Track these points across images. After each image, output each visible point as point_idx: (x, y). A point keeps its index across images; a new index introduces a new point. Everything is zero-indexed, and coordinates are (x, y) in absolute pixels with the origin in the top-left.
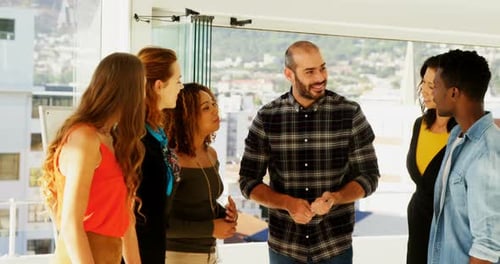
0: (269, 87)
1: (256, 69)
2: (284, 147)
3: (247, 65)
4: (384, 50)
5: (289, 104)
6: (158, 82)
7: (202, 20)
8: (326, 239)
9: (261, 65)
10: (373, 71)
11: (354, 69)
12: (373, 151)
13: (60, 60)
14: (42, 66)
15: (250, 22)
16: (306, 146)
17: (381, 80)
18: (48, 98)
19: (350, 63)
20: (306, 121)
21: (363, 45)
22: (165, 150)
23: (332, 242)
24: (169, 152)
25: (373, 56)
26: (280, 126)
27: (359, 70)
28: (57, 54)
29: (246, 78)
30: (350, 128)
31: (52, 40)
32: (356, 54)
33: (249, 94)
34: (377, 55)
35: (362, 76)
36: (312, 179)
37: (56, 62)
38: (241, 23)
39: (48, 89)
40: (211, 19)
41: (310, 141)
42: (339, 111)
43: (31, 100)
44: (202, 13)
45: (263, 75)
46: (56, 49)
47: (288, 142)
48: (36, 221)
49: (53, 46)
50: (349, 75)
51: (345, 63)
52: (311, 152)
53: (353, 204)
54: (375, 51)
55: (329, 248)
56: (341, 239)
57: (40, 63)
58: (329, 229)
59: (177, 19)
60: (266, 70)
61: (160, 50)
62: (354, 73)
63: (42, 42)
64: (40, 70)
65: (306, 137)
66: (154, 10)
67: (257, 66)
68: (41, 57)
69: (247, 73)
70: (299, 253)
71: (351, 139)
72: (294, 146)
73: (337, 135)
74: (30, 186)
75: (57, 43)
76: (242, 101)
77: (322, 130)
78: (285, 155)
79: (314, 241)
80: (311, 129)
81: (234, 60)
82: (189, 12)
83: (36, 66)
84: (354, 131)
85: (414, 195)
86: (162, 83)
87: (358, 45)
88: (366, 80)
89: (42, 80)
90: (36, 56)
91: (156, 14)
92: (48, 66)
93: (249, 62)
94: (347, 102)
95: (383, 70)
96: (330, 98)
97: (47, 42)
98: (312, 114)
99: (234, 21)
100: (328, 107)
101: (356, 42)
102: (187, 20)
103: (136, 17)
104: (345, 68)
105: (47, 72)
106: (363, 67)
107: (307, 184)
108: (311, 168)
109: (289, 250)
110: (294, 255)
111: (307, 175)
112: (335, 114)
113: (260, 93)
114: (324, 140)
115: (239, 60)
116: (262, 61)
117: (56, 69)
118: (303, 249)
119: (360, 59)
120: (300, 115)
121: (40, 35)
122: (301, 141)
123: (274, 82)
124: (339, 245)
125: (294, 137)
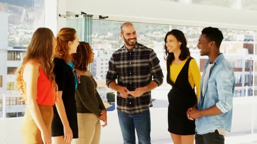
0: (110, 46)
1: (105, 39)
2: (122, 66)
3: (100, 37)
4: (159, 30)
5: (124, 50)
6: (69, 42)
7: (88, 17)
8: (138, 105)
9: (106, 37)
10: (154, 39)
11: (147, 38)
12: (160, 67)
13: (19, 35)
14: (11, 38)
15: (107, 17)
16: (130, 66)
17: (158, 43)
18: (14, 52)
19: (145, 36)
20: (130, 55)
21: (151, 28)
22: (74, 70)
23: (140, 107)
24: (75, 71)
25: (154, 32)
26: (120, 58)
27: (149, 39)
28: (18, 33)
29: (100, 42)
30: (149, 58)
31: (15, 27)
32: (147, 32)
33: (101, 49)
34: (156, 32)
35: (150, 41)
36: (133, 79)
37: (17, 36)
38: (104, 18)
39: (14, 48)
40: (92, 16)
41: (132, 63)
42: (144, 51)
43: (7, 52)
44: (87, 14)
45: (108, 41)
46: (17, 30)
47: (123, 64)
48: (10, 105)
49: (15, 29)
50: (145, 41)
51: (143, 36)
52: (132, 68)
53: (150, 92)
54: (155, 31)
55: (139, 109)
56: (144, 106)
57: (10, 37)
58: (139, 101)
59: (77, 16)
60: (109, 39)
61: (69, 28)
62: (146, 40)
63: (11, 28)
64: (10, 39)
65: (130, 62)
66: (67, 12)
67: (105, 37)
68: (10, 34)
69: (101, 40)
70: (127, 110)
71: (149, 63)
72: (126, 66)
73: (143, 61)
74: (7, 90)
75: (17, 28)
76: (99, 52)
77: (137, 59)
78: (122, 70)
79: (133, 105)
80: (132, 59)
81: (95, 35)
82: (83, 13)
83: (9, 38)
84: (151, 60)
85: (171, 90)
86: (71, 43)
87: (148, 28)
88: (152, 43)
89: (11, 44)
90: (8, 34)
91: (68, 14)
92: (14, 38)
93: (101, 35)
94: (147, 48)
95: (159, 39)
96: (140, 47)
97: (13, 27)
98: (133, 53)
99: (101, 17)
100: (140, 50)
101: (147, 27)
102: (82, 16)
103: (60, 15)
104: (142, 38)
105: (14, 40)
106: (151, 37)
107: (131, 81)
108: (132, 75)
109: (124, 110)
110: (126, 111)
111: (131, 77)
112: (143, 53)
113: (106, 49)
114: (137, 63)
115: (97, 35)
116: (107, 35)
117: (17, 39)
118: (129, 109)
119: (149, 34)
120: (128, 53)
121: (10, 25)
122: (128, 64)
123: (112, 44)
124: (143, 108)
125: (126, 62)
